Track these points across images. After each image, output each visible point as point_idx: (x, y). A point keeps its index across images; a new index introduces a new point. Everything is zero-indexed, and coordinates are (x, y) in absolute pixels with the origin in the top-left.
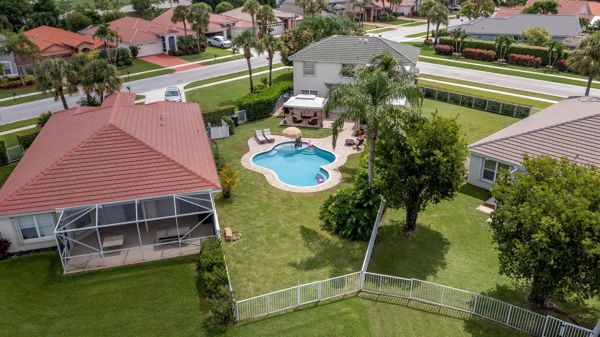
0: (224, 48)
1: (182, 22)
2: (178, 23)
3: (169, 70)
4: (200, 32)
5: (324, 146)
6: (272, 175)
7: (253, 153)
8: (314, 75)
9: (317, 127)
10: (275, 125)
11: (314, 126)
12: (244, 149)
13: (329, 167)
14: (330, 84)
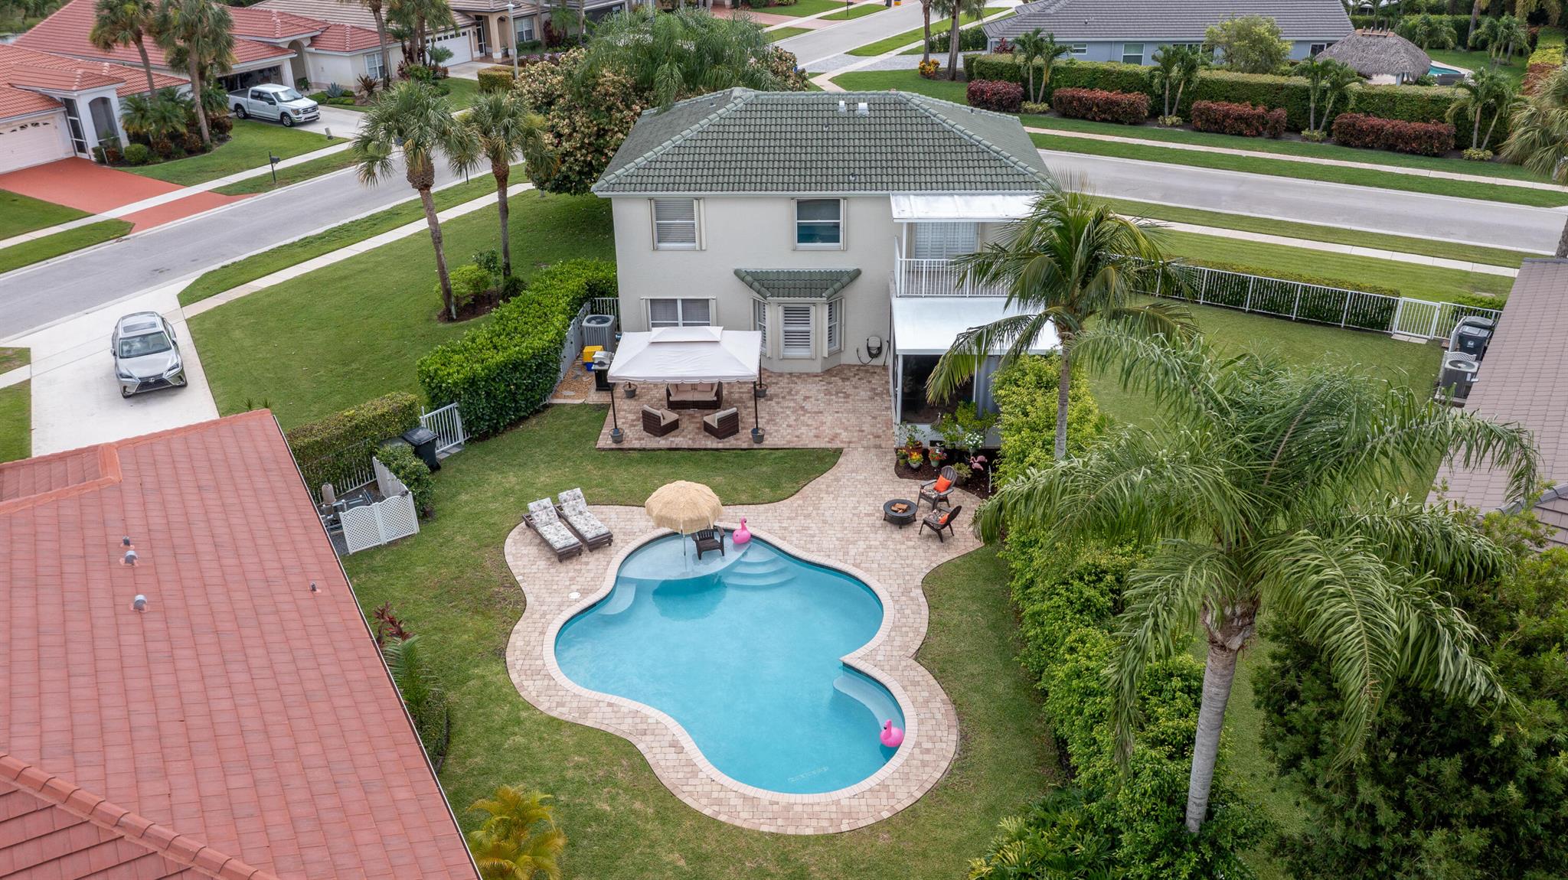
0: (293, 124)
1: (132, 44)
2: (119, 50)
3: (107, 224)
4: (202, 75)
5: (806, 539)
6: (668, 738)
7: (544, 615)
8: (692, 245)
9: (740, 443)
10: (581, 450)
11: (728, 442)
12: (504, 599)
13: (880, 658)
14: (754, 273)
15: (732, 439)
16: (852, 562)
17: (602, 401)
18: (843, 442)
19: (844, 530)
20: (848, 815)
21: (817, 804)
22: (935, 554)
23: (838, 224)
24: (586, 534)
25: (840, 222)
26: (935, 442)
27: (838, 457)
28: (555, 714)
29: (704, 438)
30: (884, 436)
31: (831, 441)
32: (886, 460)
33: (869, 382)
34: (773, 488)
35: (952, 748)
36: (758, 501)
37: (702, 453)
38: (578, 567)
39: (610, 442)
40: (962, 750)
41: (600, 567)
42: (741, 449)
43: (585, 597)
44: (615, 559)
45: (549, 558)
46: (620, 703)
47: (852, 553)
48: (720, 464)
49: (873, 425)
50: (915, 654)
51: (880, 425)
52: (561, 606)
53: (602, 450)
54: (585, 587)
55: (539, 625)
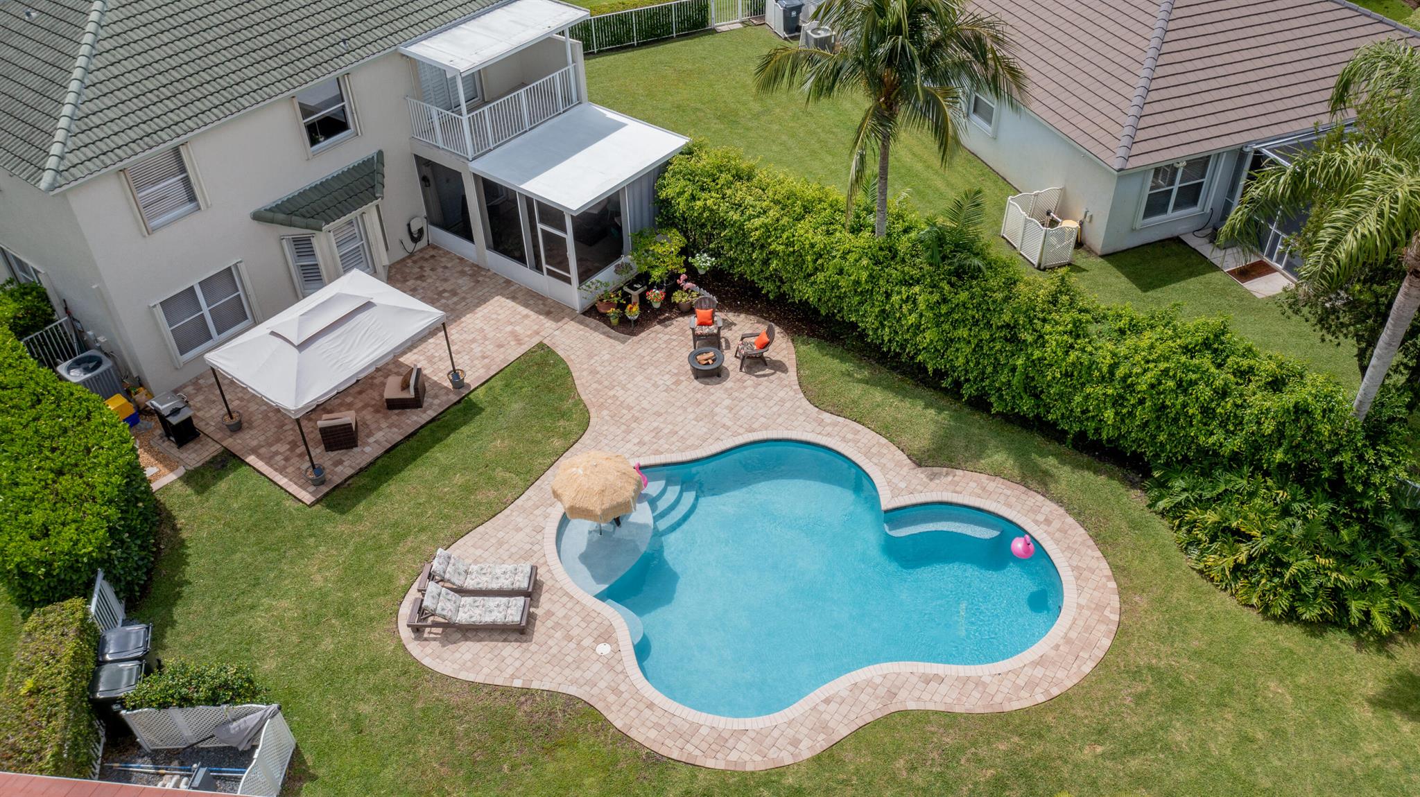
5: (675, 439)
6: (914, 679)
7: (616, 691)
8: (192, 205)
9: (444, 398)
10: (292, 519)
11: (431, 405)
12: (550, 714)
13: (903, 485)
14: (278, 208)
15: (430, 400)
16: (743, 430)
17: (207, 453)
18: (530, 336)
19: (685, 409)
20: (1099, 607)
21: (1075, 619)
22: (779, 378)
23: (344, 106)
24: (516, 586)
25: (346, 103)
26: (630, 285)
27: (554, 352)
28: (806, 754)
29: (403, 418)
30: (552, 309)
31: (519, 342)
32: (596, 329)
33: (446, 267)
34: (562, 417)
35: (1054, 506)
36: (575, 437)
37: (424, 432)
38: (549, 623)
39: (312, 488)
40: (1059, 502)
41: (569, 605)
42: (455, 404)
43: (617, 642)
44: (565, 587)
45: (505, 640)
46: (832, 692)
47: (729, 423)
48: (465, 430)
49: (526, 306)
50: (914, 462)
51: (531, 302)
52: (612, 669)
53: (318, 501)
54: (596, 633)
55: (632, 703)
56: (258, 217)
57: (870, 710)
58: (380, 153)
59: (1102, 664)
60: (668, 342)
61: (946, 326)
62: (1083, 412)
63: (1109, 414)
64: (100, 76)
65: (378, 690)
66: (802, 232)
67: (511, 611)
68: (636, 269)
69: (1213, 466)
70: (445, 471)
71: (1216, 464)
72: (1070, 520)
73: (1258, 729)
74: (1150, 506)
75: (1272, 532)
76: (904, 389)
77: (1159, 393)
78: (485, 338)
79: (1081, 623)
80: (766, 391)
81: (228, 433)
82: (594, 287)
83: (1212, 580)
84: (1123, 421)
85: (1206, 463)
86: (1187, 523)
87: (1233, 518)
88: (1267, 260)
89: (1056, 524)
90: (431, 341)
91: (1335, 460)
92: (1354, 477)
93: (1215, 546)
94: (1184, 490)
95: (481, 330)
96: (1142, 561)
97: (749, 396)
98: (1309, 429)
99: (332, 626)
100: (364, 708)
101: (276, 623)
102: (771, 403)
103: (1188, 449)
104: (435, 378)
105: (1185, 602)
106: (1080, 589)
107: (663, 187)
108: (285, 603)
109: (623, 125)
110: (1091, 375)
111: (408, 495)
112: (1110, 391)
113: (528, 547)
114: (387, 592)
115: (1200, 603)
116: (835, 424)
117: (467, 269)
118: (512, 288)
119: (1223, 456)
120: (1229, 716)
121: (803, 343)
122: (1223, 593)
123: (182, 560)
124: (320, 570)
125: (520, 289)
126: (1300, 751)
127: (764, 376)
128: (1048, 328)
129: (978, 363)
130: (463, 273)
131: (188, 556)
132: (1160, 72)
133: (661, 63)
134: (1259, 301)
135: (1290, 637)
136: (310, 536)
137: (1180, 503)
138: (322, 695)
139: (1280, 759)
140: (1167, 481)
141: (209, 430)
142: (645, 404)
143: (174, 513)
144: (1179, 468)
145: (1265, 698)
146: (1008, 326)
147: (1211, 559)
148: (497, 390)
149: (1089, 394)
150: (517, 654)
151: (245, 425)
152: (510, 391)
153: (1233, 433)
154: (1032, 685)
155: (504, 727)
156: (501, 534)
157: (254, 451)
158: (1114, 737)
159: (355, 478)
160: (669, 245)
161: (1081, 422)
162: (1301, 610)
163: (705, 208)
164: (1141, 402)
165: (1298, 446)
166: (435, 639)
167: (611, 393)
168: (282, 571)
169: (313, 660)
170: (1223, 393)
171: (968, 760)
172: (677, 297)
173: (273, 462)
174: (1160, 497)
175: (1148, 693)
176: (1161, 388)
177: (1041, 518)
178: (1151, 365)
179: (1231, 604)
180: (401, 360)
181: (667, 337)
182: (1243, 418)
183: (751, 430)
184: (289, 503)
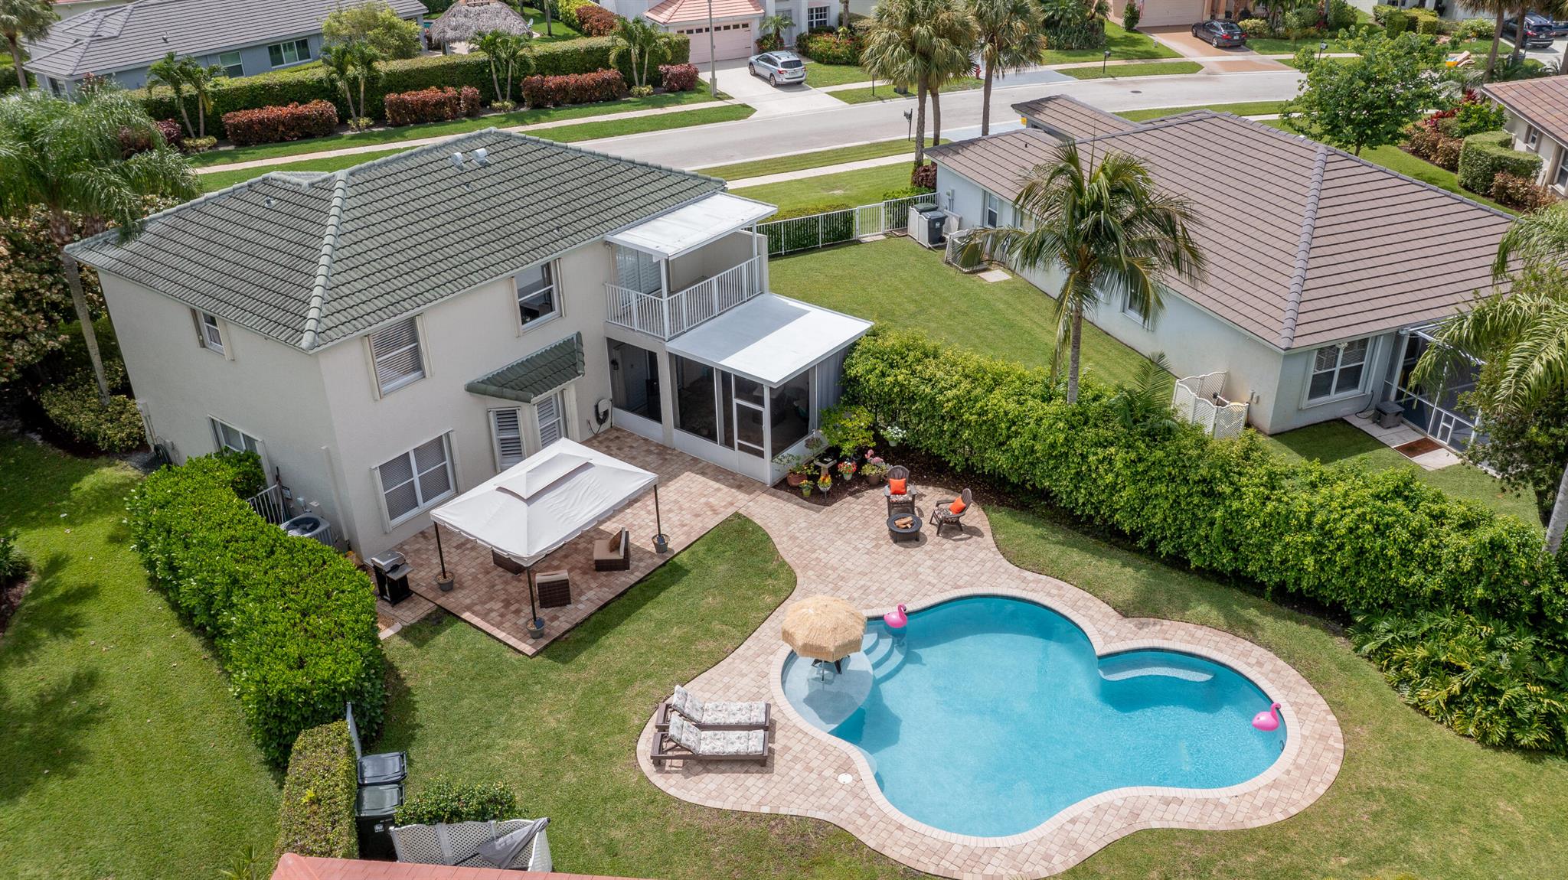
5: (883, 595)
6: (1154, 802)
7: (863, 815)
8: (417, 374)
9: (650, 561)
10: (515, 669)
11: (637, 567)
12: (802, 836)
13: (1113, 633)
14: (490, 381)
15: (635, 563)
16: (949, 587)
17: (421, 611)
18: (725, 507)
19: (889, 570)
20: (1323, 738)
21: (1301, 749)
22: (976, 542)
23: (551, 289)
24: (754, 720)
25: (554, 286)
26: (821, 458)
27: (750, 521)
28: (1061, 869)
29: (611, 578)
30: (744, 483)
31: (715, 512)
32: (788, 500)
33: (632, 447)
34: (770, 576)
35: (1263, 651)
36: (785, 594)
37: (634, 591)
38: (788, 757)
39: (532, 641)
40: (1268, 647)
41: (805, 740)
42: (660, 566)
43: (857, 772)
44: (798, 725)
45: (747, 772)
46: (1076, 814)
47: (935, 581)
48: (675, 589)
49: (717, 480)
50: (1120, 613)
51: (721, 477)
52: (856, 796)
53: (538, 653)
54: (835, 765)
55: (881, 825)
56: (471, 389)
57: (1116, 829)
58: (579, 335)
59: (1334, 786)
60: (862, 511)
61: (1143, 484)
62: (1282, 563)
63: (1309, 561)
64: (346, 253)
65: (629, 818)
66: (996, 401)
67: (753, 743)
68: (826, 443)
69: (1414, 607)
70: (661, 625)
71: (1418, 606)
72: (1281, 663)
73: (1494, 842)
74: (1356, 650)
75: (1481, 664)
76: (1100, 550)
77: (1358, 537)
78: (681, 509)
79: (1307, 751)
80: (966, 553)
81: (440, 592)
82: (785, 460)
83: (1427, 713)
84: (1322, 569)
85: (1407, 605)
86: (1396, 663)
87: (1440, 654)
88: (1431, 437)
89: (1268, 667)
90: (628, 511)
91: (1533, 593)
92: (1553, 610)
93: (1427, 680)
94: (1389, 631)
95: (676, 502)
96: (1357, 697)
97: (949, 557)
98: (1506, 564)
99: (573, 761)
100: (618, 834)
101: (514, 760)
102: (973, 563)
103: (1388, 594)
104: (638, 544)
105: (1405, 733)
106: (1302, 722)
107: (850, 366)
108: (521, 743)
109: (806, 312)
110: (1288, 524)
111: (628, 646)
112: (1309, 539)
113: (755, 690)
114: (621, 731)
115: (1419, 734)
116: (1038, 582)
117: (652, 448)
118: (700, 465)
119: (1424, 598)
120: (1465, 831)
121: (994, 511)
122: (1439, 726)
123: (411, 707)
124: (550, 713)
125: (708, 466)
126: (1539, 861)
127: (961, 540)
128: (1244, 480)
129: (1175, 520)
130: (649, 452)
131: (415, 702)
132: (1313, 263)
133: (811, 269)
134: (1429, 473)
135: (1511, 763)
136: (536, 683)
137: (1387, 642)
138: (572, 823)
139: (1520, 868)
140: (1370, 625)
141: (421, 590)
142: (848, 565)
143: (396, 664)
144: (1381, 612)
145: (1497, 815)
146: (1204, 480)
147: (1424, 693)
148: (701, 554)
149: (1288, 544)
150: (760, 784)
151: (456, 585)
152: (713, 555)
153: (1431, 572)
154: (1269, 805)
155: (759, 848)
156: (726, 680)
157: (468, 608)
158: (1357, 850)
159: (572, 632)
160: (858, 421)
161: (1281, 573)
162: (1518, 736)
163: (896, 383)
164: (1340, 547)
165: (1497, 581)
166: (677, 772)
167: (814, 556)
168: (512, 715)
169: (558, 792)
170: (1418, 535)
171: (1219, 871)
172: (867, 470)
173: (489, 618)
174: (1366, 641)
175: (1383, 811)
176: (1360, 532)
177: (1253, 661)
178: (1348, 511)
179: (1449, 734)
180: (601, 527)
181: (861, 507)
182: (1440, 557)
183: (958, 587)
184: (509, 655)
